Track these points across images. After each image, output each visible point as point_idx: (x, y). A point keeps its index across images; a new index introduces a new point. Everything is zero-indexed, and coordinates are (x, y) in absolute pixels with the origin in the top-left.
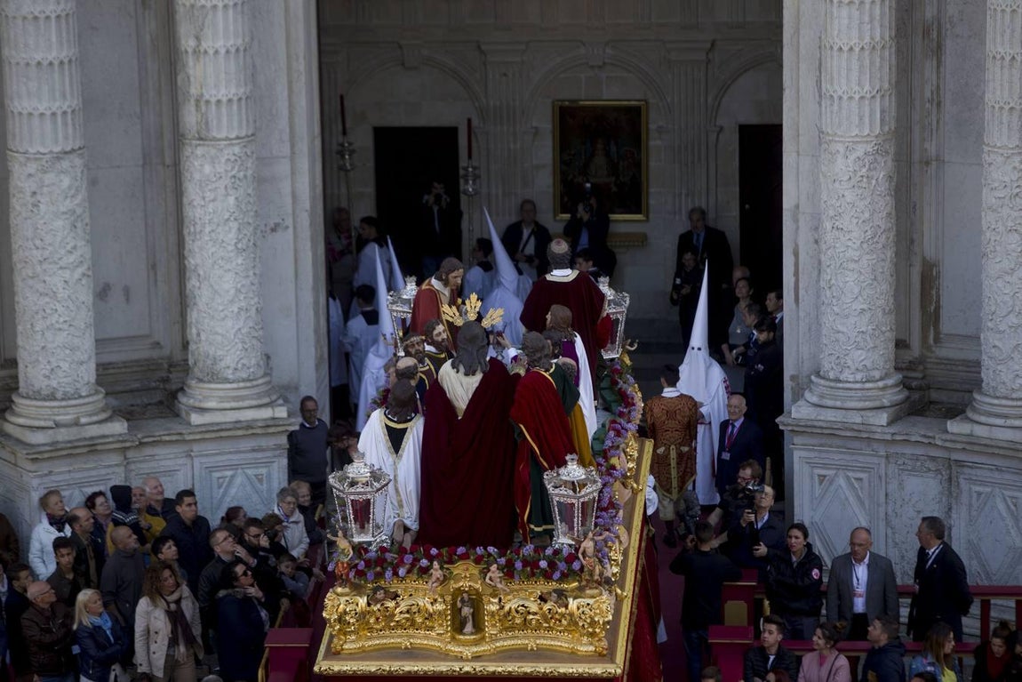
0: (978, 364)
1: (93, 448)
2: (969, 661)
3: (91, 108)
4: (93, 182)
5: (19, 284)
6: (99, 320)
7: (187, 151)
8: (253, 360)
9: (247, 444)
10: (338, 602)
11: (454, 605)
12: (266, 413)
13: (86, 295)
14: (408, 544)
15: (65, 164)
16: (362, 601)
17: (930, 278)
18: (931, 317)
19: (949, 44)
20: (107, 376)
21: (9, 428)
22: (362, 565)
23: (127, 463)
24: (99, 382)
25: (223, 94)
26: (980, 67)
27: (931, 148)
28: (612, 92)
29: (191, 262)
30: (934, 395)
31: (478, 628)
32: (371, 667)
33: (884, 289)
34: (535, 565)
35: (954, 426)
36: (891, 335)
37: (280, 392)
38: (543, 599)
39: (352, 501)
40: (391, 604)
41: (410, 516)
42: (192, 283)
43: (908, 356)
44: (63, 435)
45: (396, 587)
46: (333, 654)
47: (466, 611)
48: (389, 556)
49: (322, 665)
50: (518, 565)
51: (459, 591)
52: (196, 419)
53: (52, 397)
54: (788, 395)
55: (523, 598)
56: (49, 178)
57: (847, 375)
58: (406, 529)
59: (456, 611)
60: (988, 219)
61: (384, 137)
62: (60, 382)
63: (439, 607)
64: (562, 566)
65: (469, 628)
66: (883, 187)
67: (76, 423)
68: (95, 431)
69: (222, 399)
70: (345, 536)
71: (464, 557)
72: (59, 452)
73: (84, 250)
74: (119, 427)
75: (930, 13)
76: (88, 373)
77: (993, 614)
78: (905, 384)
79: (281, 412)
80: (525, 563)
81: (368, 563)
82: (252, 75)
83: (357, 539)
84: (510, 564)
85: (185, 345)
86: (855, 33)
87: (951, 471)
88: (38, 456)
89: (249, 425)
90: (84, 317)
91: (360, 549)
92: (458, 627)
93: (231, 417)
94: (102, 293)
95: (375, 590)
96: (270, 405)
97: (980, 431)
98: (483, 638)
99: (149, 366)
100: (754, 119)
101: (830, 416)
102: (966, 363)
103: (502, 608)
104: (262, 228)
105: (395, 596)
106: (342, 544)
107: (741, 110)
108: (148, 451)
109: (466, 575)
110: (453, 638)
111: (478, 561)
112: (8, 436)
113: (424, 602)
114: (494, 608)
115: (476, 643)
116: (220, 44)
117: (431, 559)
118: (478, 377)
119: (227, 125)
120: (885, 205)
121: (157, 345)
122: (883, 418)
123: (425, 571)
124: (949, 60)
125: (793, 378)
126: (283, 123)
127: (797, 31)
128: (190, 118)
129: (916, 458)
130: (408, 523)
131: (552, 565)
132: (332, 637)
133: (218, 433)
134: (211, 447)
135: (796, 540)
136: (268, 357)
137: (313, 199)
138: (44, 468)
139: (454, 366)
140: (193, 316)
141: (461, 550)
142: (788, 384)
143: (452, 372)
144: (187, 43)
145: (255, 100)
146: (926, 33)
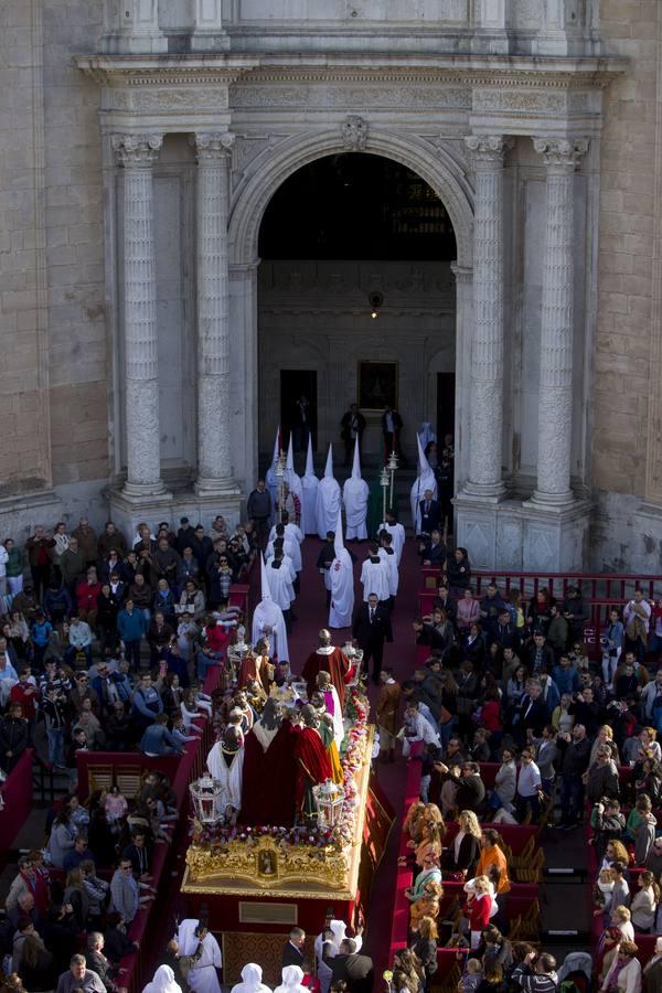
0: (536, 478)
1: (158, 505)
2: (528, 604)
3: (161, 361)
4: (161, 393)
5: (129, 436)
6: (162, 451)
7: (201, 380)
8: (226, 469)
9: (223, 505)
10: (194, 855)
11: (260, 858)
12: (231, 492)
13: (156, 440)
14: (234, 821)
15: (149, 385)
16: (208, 853)
17: (517, 441)
18: (517, 457)
19: (526, 342)
20: (165, 475)
21: (124, 496)
22: (207, 836)
23: (172, 512)
24: (161, 477)
25: (217, 355)
26: (539, 353)
27: (518, 385)
28: (384, 357)
29: (201, 427)
30: (518, 491)
31: (274, 870)
32: (213, 890)
33: (497, 446)
34: (306, 838)
35: (525, 504)
36: (500, 465)
37: (239, 484)
38: (311, 856)
39: (203, 802)
40: (223, 855)
41: (236, 802)
42: (201, 436)
43: (506, 473)
44: (145, 499)
45: (227, 845)
46: (192, 882)
47: (267, 861)
48: (223, 830)
49: (185, 888)
50: (297, 839)
51: (262, 852)
52: (202, 494)
53: (141, 484)
54: (455, 490)
55: (300, 855)
56: (143, 391)
57: (481, 481)
58: (234, 810)
59: (261, 862)
60: (541, 417)
61: (285, 374)
62: (145, 477)
63: (252, 860)
64: (322, 839)
65: (268, 870)
66: (498, 401)
67: (151, 495)
68: (158, 498)
69: (213, 486)
70: (198, 819)
71: (266, 833)
72: (143, 506)
73: (156, 421)
74: (169, 497)
75: (518, 329)
76: (157, 473)
77: (540, 584)
78: (505, 486)
79: (238, 492)
80: (301, 837)
81: (211, 834)
82: (229, 348)
83: (205, 820)
84: (292, 837)
85: (198, 462)
86: (486, 336)
87: (524, 524)
88: (135, 508)
89: (224, 497)
90: (156, 449)
91: (207, 826)
92: (262, 869)
93: (216, 493)
94: (164, 439)
95: (216, 848)
96: (233, 488)
97: (536, 507)
98: (276, 876)
99: (182, 471)
100: (442, 370)
101: (473, 498)
102: (531, 477)
103: (287, 861)
104: (231, 412)
105: (226, 852)
106: (197, 824)
107: (438, 367)
108: (181, 507)
109: (266, 843)
110: (259, 875)
111: (274, 835)
112: (123, 499)
113: (244, 855)
114: (283, 861)
115: (272, 879)
116: (216, 335)
117: (247, 833)
118: (276, 730)
119: (218, 370)
120: (498, 409)
121: (186, 462)
122: (495, 500)
123: (243, 840)
124: (526, 349)
125: (458, 482)
126: (242, 368)
127: (462, 334)
128: (203, 366)
129: (509, 517)
130: (234, 806)
131: (316, 839)
132: (190, 872)
133: (211, 499)
134: (207, 506)
135: (459, 555)
136: (232, 468)
137: (254, 401)
138: (138, 513)
139: (262, 724)
140: (201, 449)
141: (265, 828)
142: (456, 485)
143: (261, 727)
144: (202, 334)
145: (230, 358)
146: (517, 337)
